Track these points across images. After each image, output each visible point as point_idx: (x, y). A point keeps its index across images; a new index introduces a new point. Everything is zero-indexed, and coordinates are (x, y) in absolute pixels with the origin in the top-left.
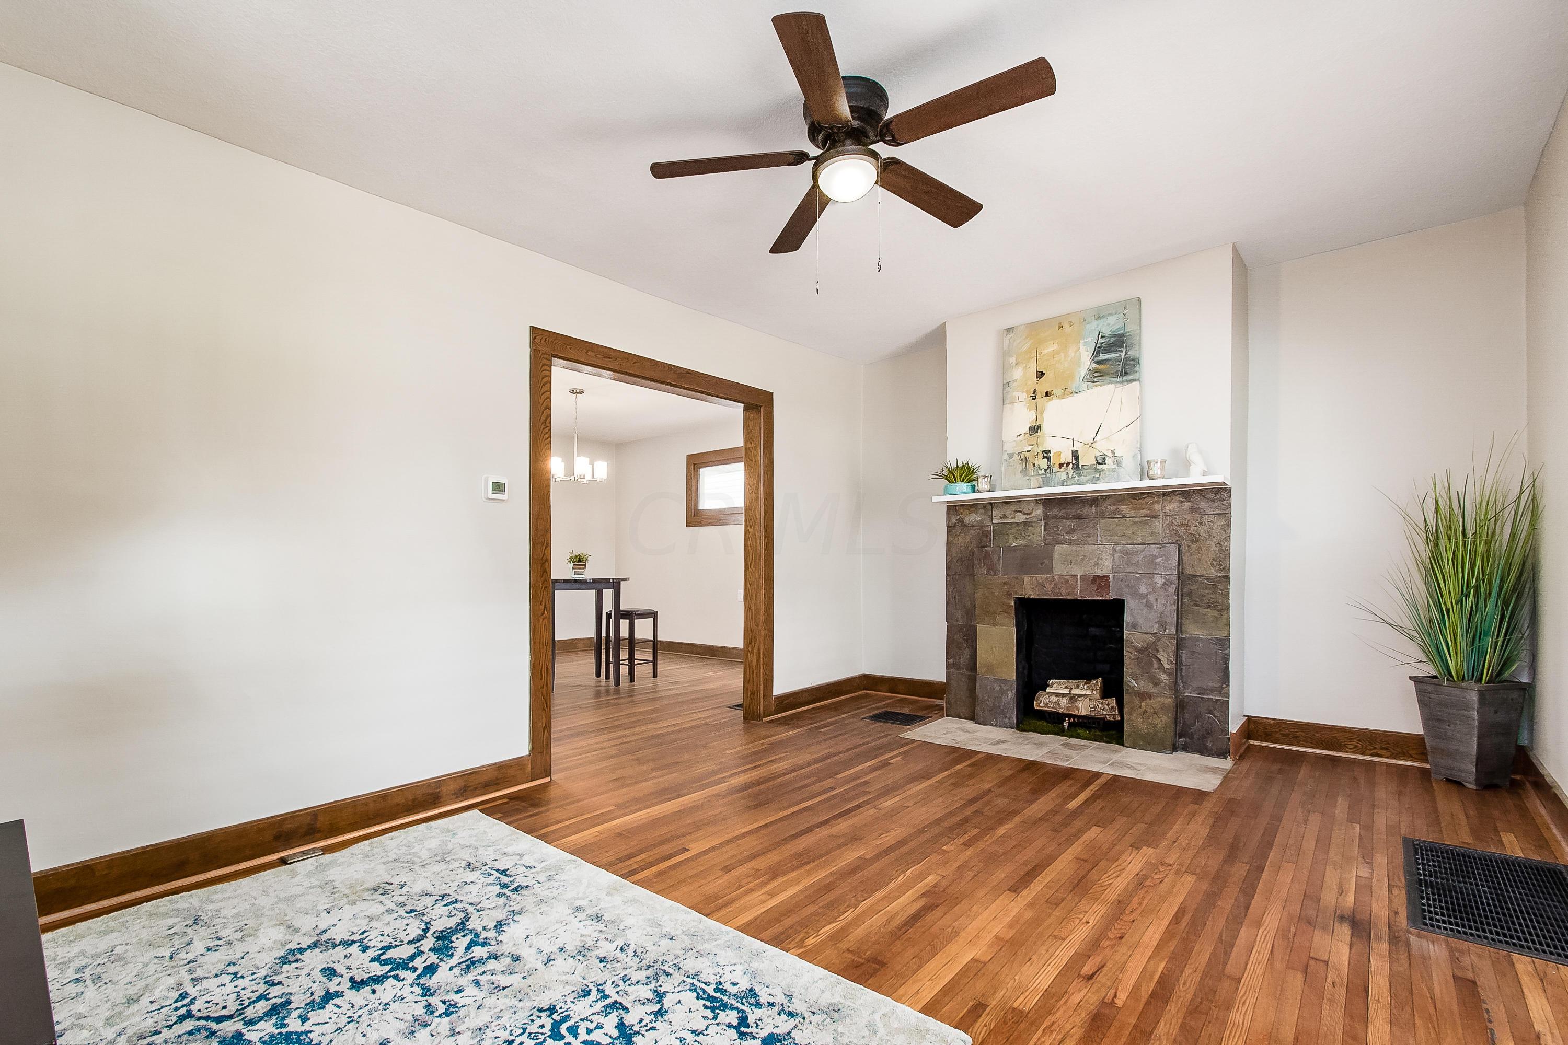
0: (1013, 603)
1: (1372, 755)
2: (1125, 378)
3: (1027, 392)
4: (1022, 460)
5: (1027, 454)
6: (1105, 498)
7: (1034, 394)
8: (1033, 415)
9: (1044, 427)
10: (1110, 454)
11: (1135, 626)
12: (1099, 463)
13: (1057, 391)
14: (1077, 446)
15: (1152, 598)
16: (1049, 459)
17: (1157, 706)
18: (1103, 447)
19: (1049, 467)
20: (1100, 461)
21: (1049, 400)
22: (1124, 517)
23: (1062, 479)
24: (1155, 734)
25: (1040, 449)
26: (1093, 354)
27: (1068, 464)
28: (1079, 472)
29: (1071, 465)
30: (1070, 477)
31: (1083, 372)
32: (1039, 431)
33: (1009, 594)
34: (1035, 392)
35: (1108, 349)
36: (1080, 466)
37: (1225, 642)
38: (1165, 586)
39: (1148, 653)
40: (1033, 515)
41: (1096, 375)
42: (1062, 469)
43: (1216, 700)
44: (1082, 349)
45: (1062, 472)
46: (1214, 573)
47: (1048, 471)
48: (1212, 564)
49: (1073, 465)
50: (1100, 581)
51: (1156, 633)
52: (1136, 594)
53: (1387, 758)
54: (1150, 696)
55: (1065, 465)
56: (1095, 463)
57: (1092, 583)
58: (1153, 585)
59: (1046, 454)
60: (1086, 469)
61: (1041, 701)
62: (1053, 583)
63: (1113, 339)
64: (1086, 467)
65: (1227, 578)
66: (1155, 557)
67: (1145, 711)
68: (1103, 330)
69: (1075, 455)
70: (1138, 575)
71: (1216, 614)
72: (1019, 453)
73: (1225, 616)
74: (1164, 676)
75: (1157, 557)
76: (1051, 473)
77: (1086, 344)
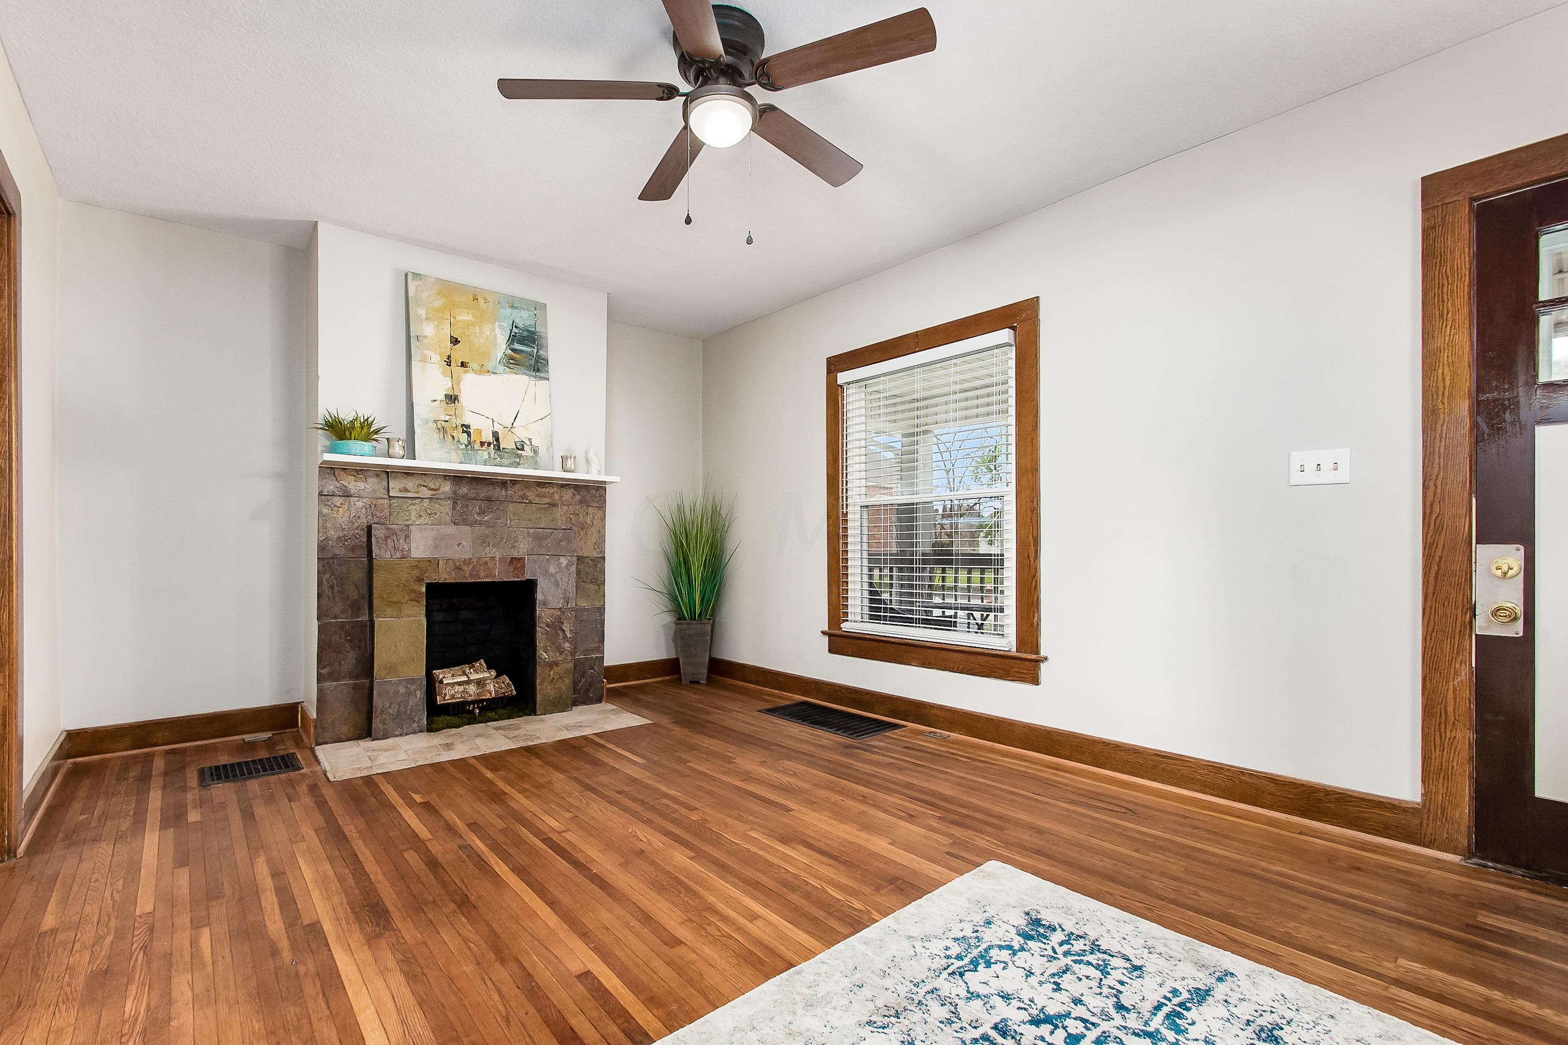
0: (424, 590)
1: (643, 679)
2: (538, 374)
3: (441, 355)
4: (438, 429)
5: (444, 424)
6: (514, 483)
7: (448, 359)
8: (447, 382)
9: (462, 398)
10: (528, 443)
11: (545, 603)
12: (518, 449)
13: (474, 365)
14: (497, 428)
15: (558, 577)
16: (469, 434)
17: (562, 672)
18: (521, 433)
19: (469, 443)
20: (519, 447)
21: (465, 372)
22: (530, 502)
23: (484, 458)
24: (560, 697)
25: (459, 422)
26: (508, 340)
27: (489, 444)
28: (501, 453)
29: (492, 445)
30: (492, 457)
31: (500, 355)
32: (456, 402)
33: (420, 580)
34: (449, 357)
35: (522, 341)
36: (501, 448)
37: (601, 610)
38: (568, 566)
39: (556, 626)
40: (440, 491)
41: (511, 361)
42: (483, 448)
43: (596, 657)
44: (498, 331)
45: (484, 450)
46: (595, 554)
47: (469, 447)
48: (594, 547)
49: (494, 445)
50: (517, 563)
51: (561, 608)
52: (546, 573)
53: (650, 678)
54: (557, 664)
55: (486, 444)
56: (515, 448)
57: (510, 565)
58: (559, 565)
59: (466, 428)
60: (506, 452)
61: (445, 695)
62: (471, 566)
63: (525, 333)
64: (507, 451)
65: (604, 558)
66: (560, 541)
67: (554, 678)
68: (517, 320)
69: (496, 435)
70: (548, 557)
71: (597, 588)
72: (436, 421)
73: (602, 590)
74: (567, 645)
75: (562, 541)
76: (473, 449)
77: (501, 327)
